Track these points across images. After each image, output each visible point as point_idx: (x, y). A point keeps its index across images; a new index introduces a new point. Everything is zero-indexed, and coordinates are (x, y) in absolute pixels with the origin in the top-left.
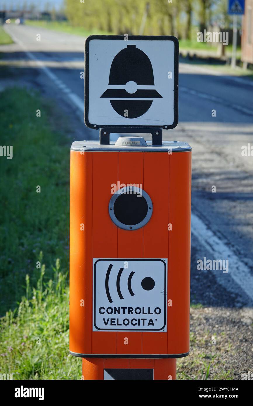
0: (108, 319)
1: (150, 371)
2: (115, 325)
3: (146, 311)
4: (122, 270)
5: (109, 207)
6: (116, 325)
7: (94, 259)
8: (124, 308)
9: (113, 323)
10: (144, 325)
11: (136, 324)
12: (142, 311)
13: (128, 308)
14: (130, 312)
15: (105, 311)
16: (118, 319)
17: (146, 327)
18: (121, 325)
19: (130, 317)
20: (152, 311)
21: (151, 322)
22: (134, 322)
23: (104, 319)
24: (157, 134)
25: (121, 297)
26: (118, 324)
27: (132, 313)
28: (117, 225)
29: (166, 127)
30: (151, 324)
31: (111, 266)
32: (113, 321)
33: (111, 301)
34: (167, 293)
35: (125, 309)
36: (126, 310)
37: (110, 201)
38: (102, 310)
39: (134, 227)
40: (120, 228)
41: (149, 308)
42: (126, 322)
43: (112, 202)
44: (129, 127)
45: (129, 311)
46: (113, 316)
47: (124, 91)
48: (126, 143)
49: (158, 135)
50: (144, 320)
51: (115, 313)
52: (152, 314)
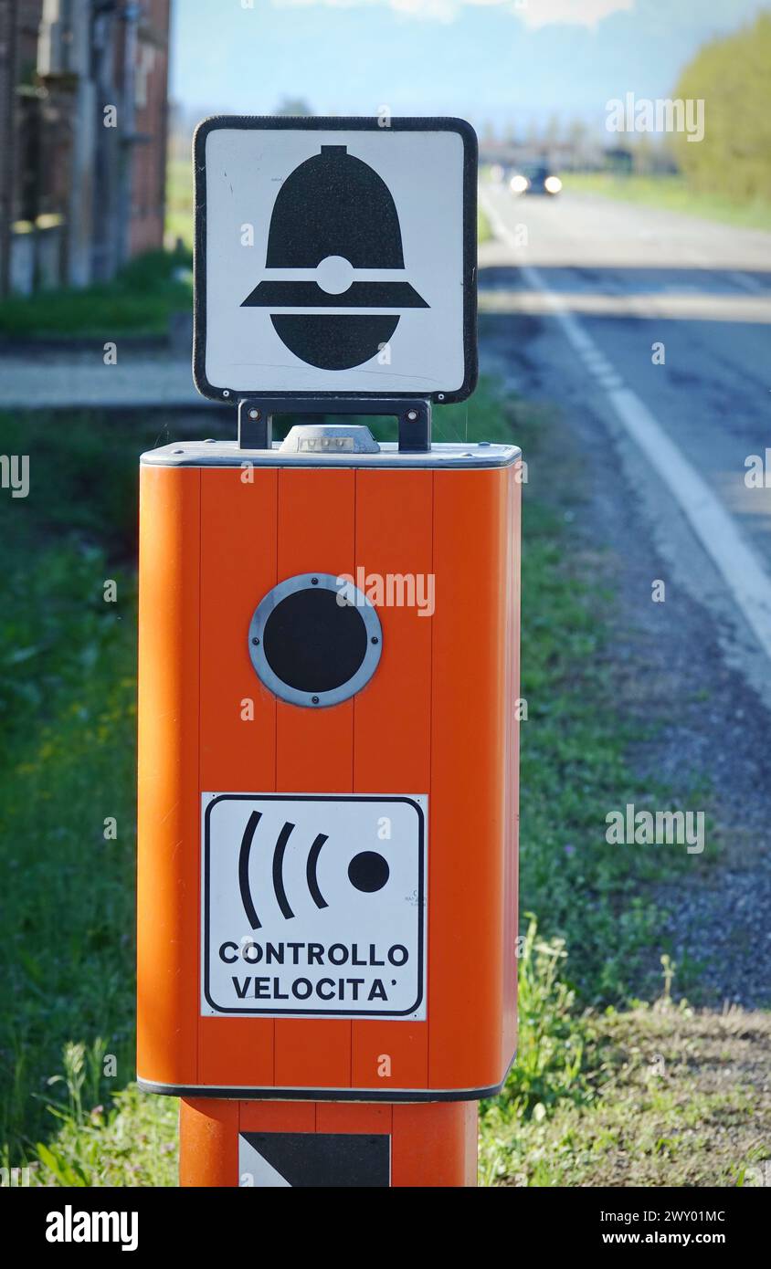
0: (248, 980)
1: (377, 1144)
2: (268, 996)
3: (363, 955)
4: (288, 828)
5: (251, 637)
6: (272, 996)
7: (203, 794)
8: (296, 946)
9: (262, 992)
10: (355, 997)
11: (332, 995)
12: (350, 954)
13: (309, 945)
14: (315, 959)
15: (239, 953)
16: (276, 980)
17: (363, 1003)
18: (286, 997)
19: (315, 973)
20: (381, 955)
21: (378, 990)
22: (326, 989)
23: (235, 980)
24: (412, 416)
25: (288, 913)
26: (277, 996)
27: (321, 962)
28: (273, 692)
29: (441, 397)
30: (378, 995)
31: (256, 817)
32: (262, 984)
33: (255, 924)
34: (425, 902)
35: (300, 949)
36: (303, 953)
37: (254, 619)
38: (229, 953)
39: (327, 697)
40: (284, 701)
41: (372, 947)
42: (302, 989)
43: (258, 622)
44: (329, 396)
45: (311, 955)
46: (262, 969)
47: (313, 285)
48: (312, 443)
49: (416, 420)
50: (356, 982)
51: (269, 961)
52: (382, 963)
